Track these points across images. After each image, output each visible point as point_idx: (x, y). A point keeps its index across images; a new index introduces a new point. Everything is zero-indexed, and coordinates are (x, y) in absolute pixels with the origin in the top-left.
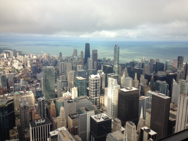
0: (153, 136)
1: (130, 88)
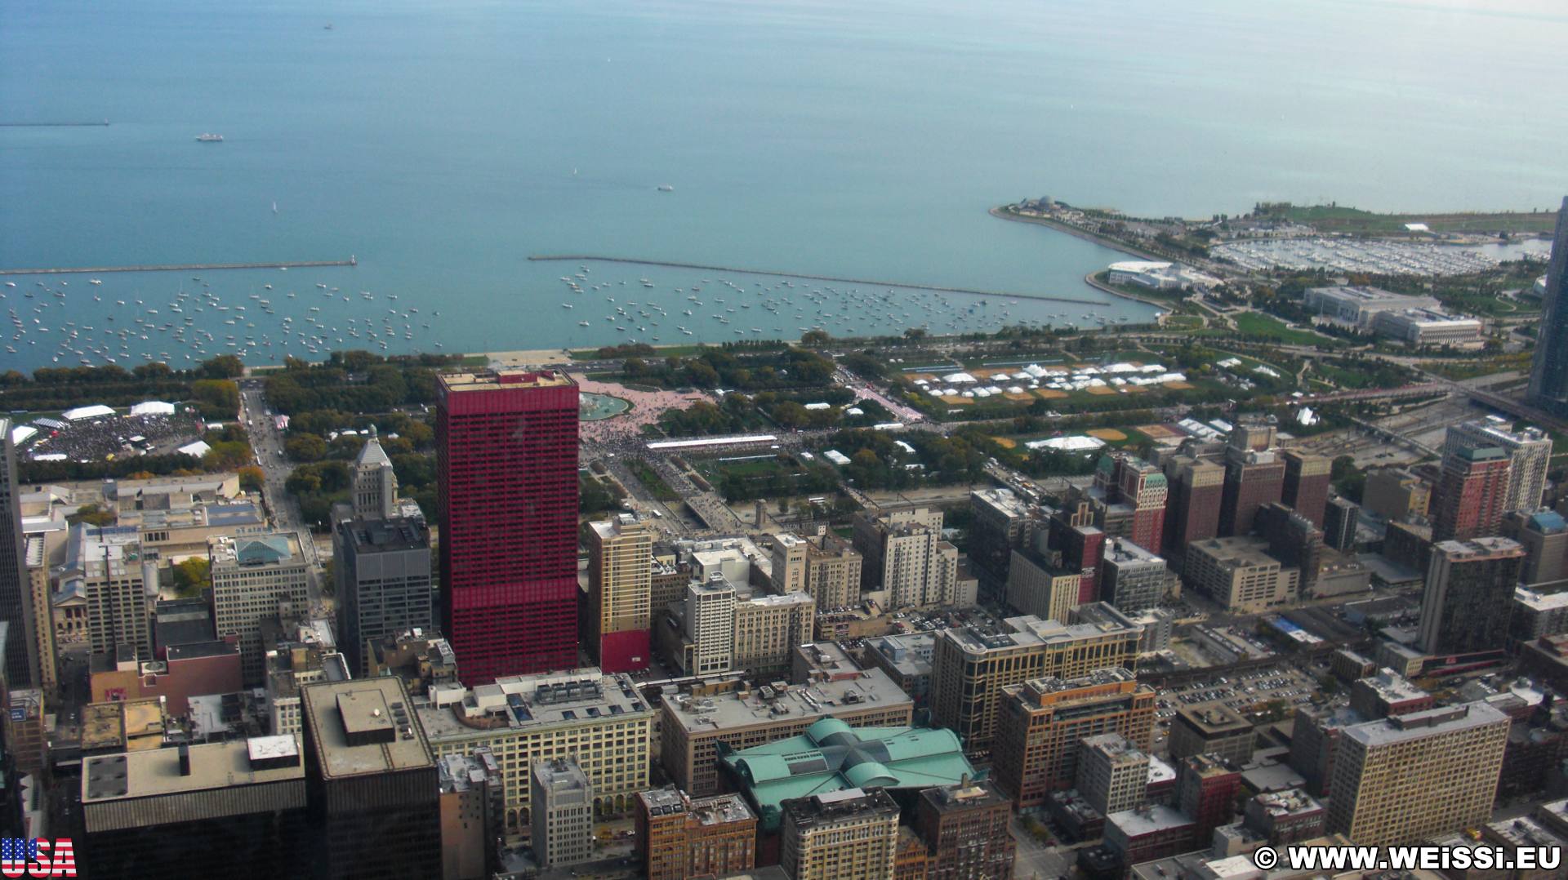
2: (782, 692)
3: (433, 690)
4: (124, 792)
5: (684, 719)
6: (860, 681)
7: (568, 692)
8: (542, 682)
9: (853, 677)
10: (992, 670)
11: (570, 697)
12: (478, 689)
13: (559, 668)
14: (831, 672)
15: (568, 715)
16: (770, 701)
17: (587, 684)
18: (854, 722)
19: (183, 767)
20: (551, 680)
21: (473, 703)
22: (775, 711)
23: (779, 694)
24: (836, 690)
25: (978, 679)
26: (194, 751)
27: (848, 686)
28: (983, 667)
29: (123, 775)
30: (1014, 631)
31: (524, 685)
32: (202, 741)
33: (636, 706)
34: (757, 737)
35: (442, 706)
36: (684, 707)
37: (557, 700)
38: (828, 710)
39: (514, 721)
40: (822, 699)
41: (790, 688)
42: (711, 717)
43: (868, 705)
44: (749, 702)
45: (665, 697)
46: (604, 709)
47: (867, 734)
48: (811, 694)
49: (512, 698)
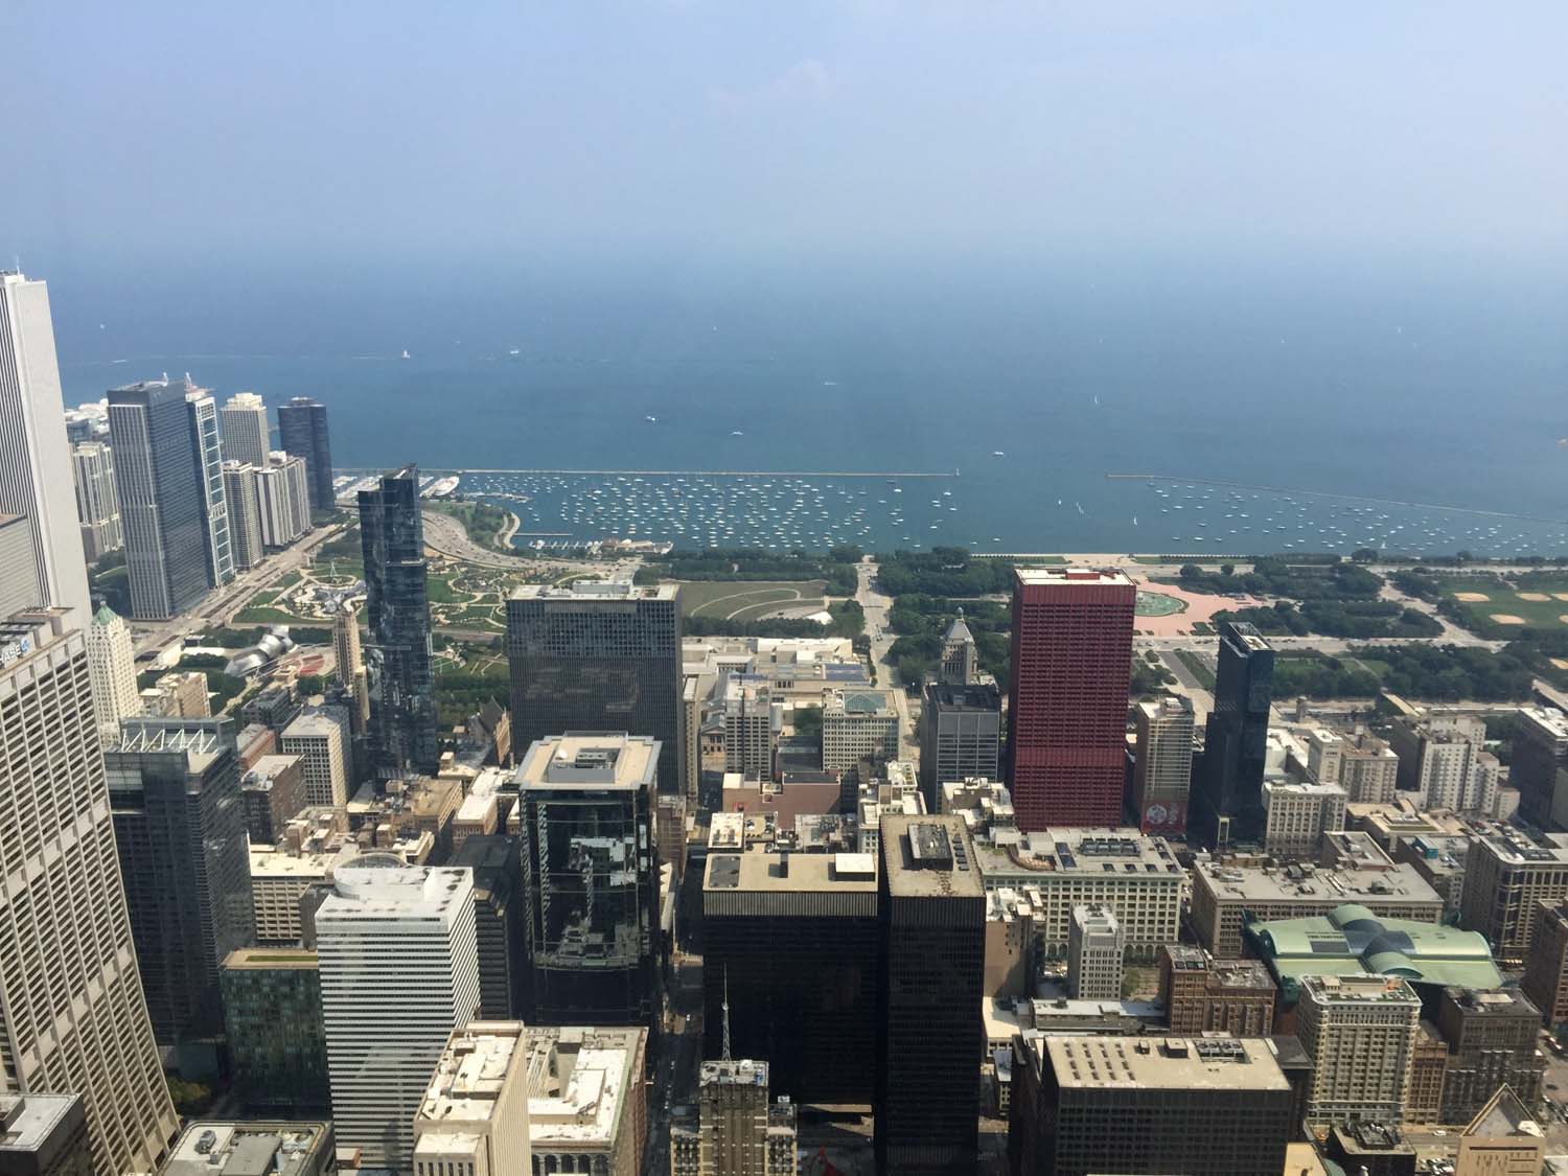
2: (1310, 873)
3: (993, 831)
4: (735, 885)
5: (1215, 887)
6: (1390, 873)
7: (1111, 848)
8: (1087, 836)
9: (1383, 869)
10: (1529, 882)
11: (1111, 852)
12: (1032, 835)
13: (1104, 825)
14: (1360, 861)
15: (1108, 867)
16: (1297, 880)
17: (1126, 842)
18: (1381, 910)
19: (782, 871)
20: (1095, 834)
21: (1026, 846)
22: (1302, 890)
23: (1307, 875)
24: (1365, 880)
25: (1514, 888)
26: (792, 858)
27: (1377, 877)
28: (1520, 878)
29: (736, 872)
30: (1555, 846)
31: (1072, 836)
32: (802, 852)
33: (1170, 868)
34: (1282, 911)
35: (999, 846)
36: (1215, 875)
37: (1098, 852)
38: (1354, 896)
39: (1060, 867)
40: (1348, 885)
41: (1317, 870)
42: (1239, 886)
43: (1396, 897)
44: (1279, 877)
45: (1198, 863)
46: (1140, 866)
47: (1391, 924)
48: (1338, 880)
49: (1060, 846)
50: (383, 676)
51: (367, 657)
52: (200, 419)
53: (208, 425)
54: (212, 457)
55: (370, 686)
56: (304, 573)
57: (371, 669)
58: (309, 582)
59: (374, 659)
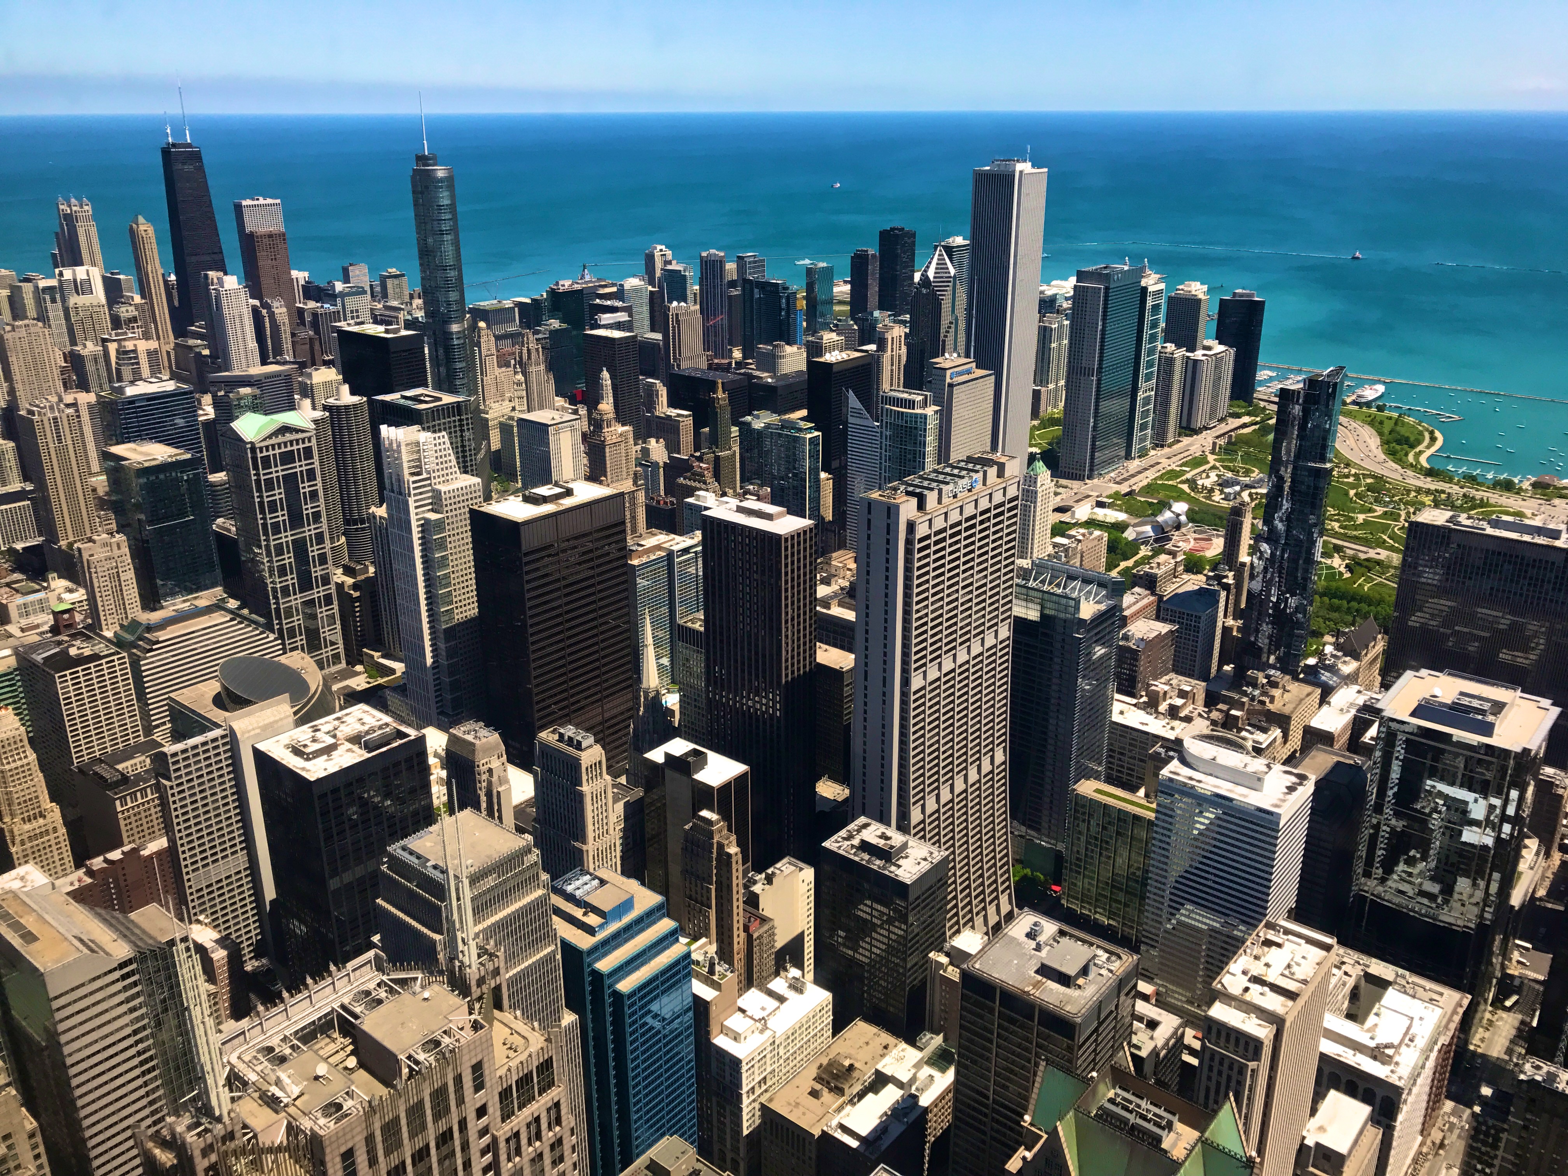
0: (725, 788)
1: (558, 490)
50: (1265, 569)
51: (1254, 550)
52: (1150, 303)
53: (1156, 308)
54: (1153, 338)
55: (1252, 577)
56: (1211, 458)
57: (1256, 561)
58: (1214, 468)
59: (1261, 552)
